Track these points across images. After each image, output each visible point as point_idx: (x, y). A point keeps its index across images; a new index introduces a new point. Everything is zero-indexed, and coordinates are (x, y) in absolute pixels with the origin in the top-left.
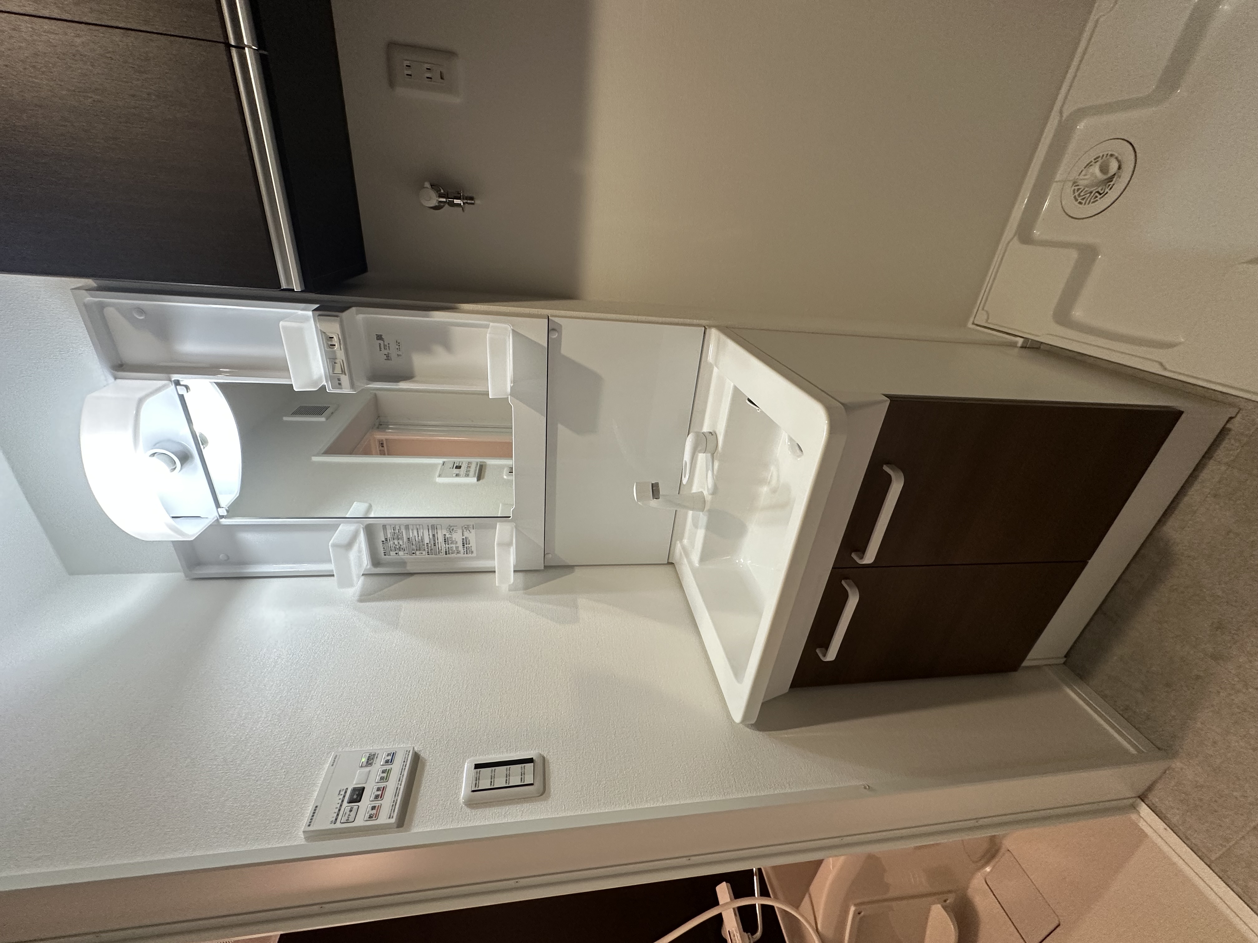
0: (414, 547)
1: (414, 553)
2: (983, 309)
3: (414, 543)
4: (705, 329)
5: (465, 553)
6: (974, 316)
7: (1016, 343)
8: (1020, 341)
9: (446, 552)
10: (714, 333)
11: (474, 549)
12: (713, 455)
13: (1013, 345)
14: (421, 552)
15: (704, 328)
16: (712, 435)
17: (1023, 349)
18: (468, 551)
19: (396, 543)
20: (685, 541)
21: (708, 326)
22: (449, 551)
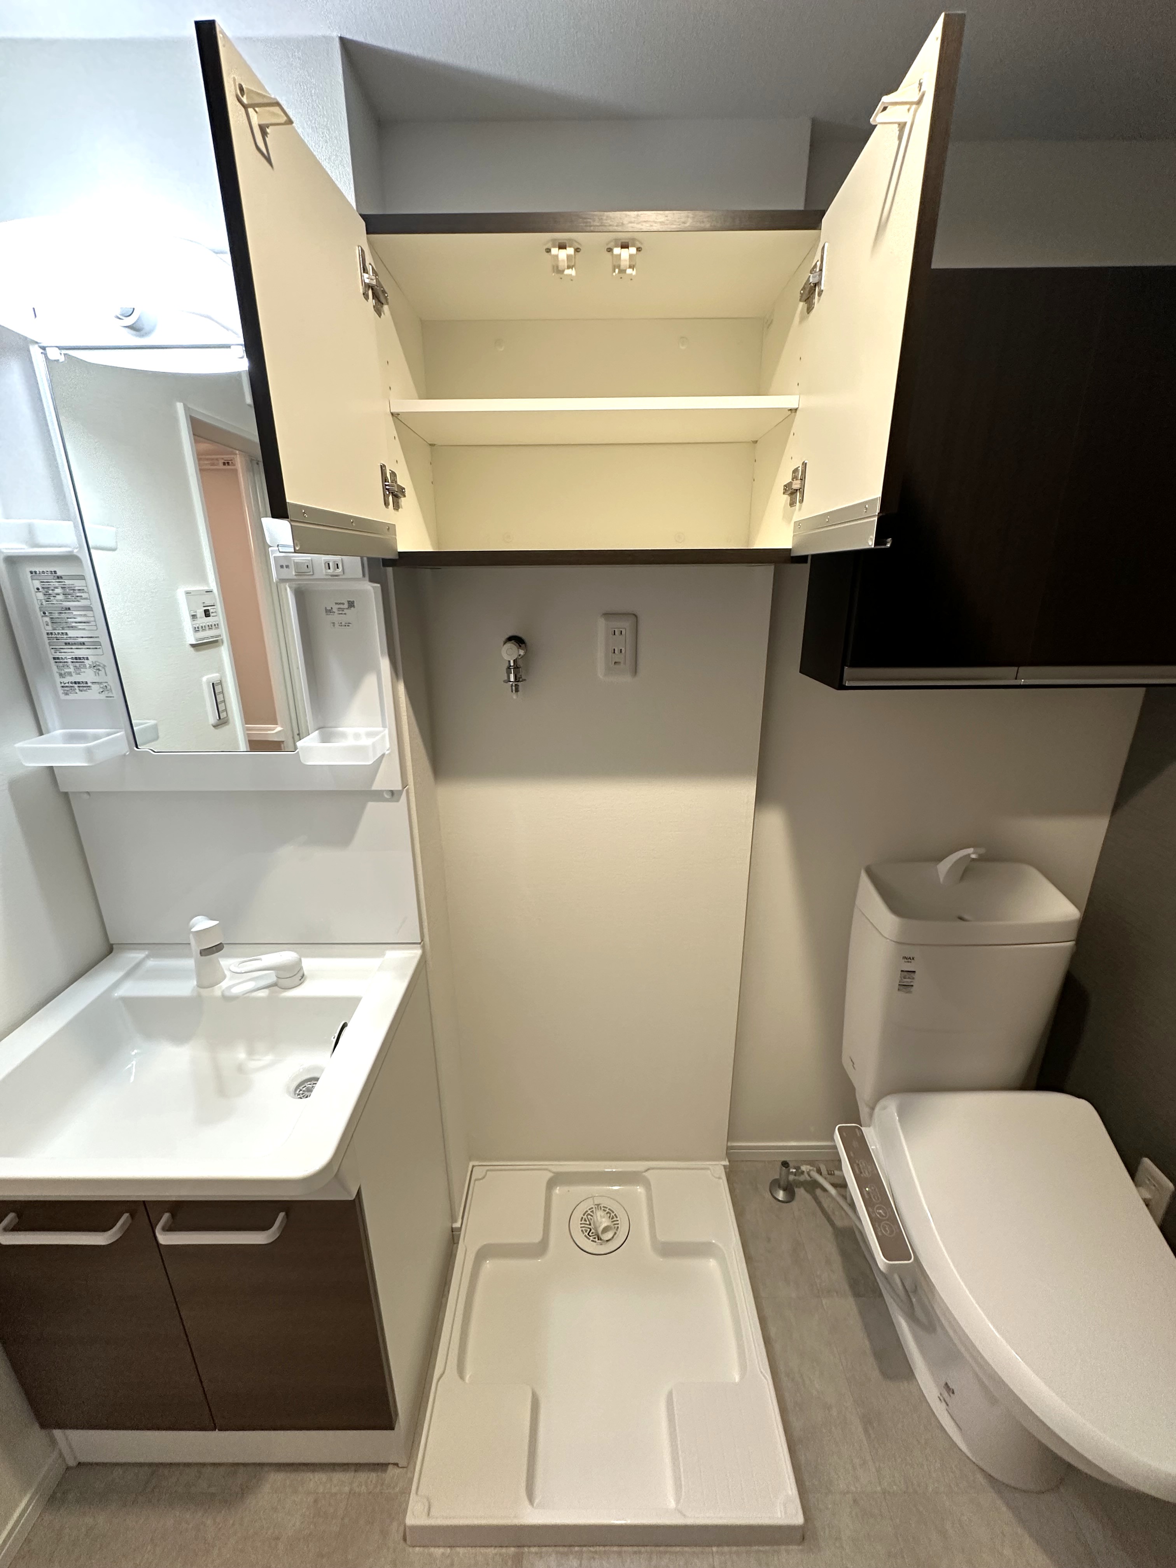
0: (56, 615)
1: (44, 613)
2: (488, 1170)
3: (63, 615)
4: (420, 943)
5: (63, 685)
6: (480, 1164)
7: (456, 1221)
8: (457, 1225)
9: (58, 658)
10: (415, 953)
11: (72, 696)
12: (275, 985)
13: (454, 1220)
14: (50, 624)
15: (420, 941)
16: (300, 980)
17: (451, 1229)
18: (68, 688)
19: (57, 591)
20: (151, 963)
21: (424, 943)
22: (60, 662)
